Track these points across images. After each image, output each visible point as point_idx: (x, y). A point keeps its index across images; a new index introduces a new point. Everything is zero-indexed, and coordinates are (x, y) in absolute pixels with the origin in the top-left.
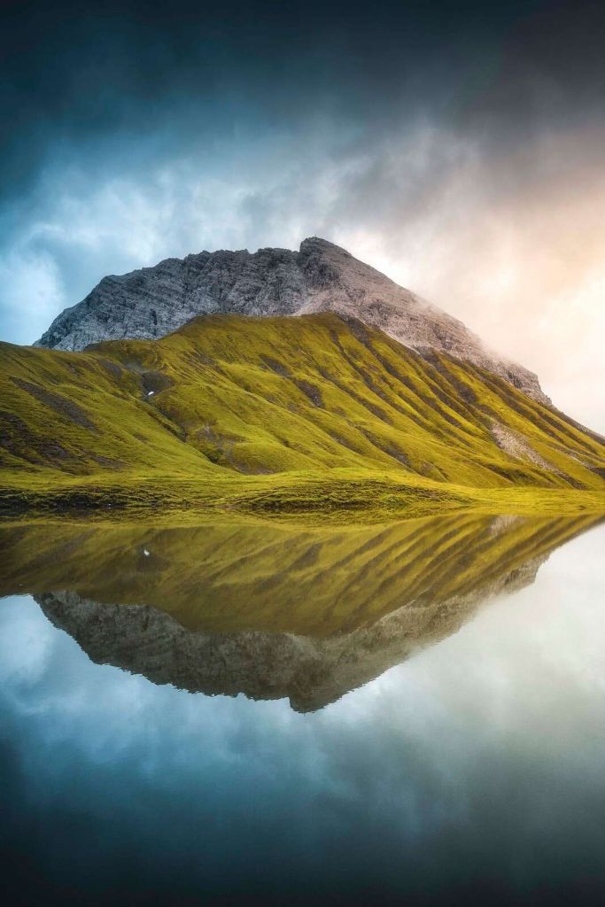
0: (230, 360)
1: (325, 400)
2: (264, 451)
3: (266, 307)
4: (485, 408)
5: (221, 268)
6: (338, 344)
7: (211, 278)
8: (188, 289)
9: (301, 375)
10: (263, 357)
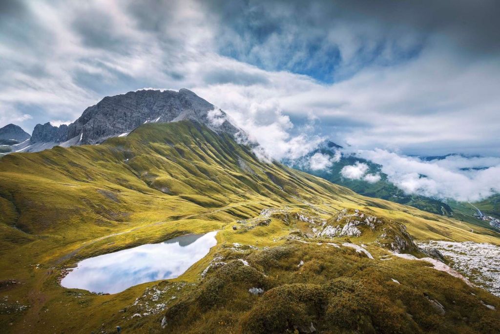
0: (154, 142)
1: (185, 155)
2: (164, 181)
3: (167, 114)
4: (237, 153)
5: (150, 97)
6: (190, 132)
7: (146, 100)
8: (138, 104)
9: (178, 146)
10: (165, 139)
